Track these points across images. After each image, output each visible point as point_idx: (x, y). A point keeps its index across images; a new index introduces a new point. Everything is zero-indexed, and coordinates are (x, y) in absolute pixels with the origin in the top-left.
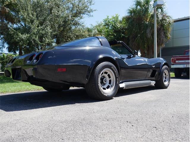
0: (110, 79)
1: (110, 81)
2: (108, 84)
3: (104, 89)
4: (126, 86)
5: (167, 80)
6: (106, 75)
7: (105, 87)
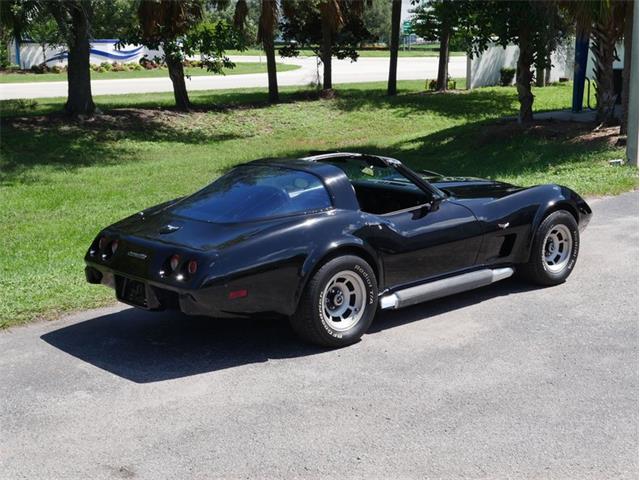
0: (352, 293)
1: (353, 298)
2: (346, 306)
3: (337, 319)
4: (400, 302)
5: (566, 257)
6: (343, 286)
7: (339, 313)
